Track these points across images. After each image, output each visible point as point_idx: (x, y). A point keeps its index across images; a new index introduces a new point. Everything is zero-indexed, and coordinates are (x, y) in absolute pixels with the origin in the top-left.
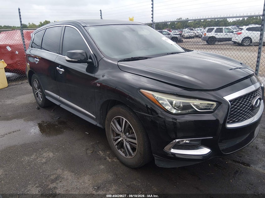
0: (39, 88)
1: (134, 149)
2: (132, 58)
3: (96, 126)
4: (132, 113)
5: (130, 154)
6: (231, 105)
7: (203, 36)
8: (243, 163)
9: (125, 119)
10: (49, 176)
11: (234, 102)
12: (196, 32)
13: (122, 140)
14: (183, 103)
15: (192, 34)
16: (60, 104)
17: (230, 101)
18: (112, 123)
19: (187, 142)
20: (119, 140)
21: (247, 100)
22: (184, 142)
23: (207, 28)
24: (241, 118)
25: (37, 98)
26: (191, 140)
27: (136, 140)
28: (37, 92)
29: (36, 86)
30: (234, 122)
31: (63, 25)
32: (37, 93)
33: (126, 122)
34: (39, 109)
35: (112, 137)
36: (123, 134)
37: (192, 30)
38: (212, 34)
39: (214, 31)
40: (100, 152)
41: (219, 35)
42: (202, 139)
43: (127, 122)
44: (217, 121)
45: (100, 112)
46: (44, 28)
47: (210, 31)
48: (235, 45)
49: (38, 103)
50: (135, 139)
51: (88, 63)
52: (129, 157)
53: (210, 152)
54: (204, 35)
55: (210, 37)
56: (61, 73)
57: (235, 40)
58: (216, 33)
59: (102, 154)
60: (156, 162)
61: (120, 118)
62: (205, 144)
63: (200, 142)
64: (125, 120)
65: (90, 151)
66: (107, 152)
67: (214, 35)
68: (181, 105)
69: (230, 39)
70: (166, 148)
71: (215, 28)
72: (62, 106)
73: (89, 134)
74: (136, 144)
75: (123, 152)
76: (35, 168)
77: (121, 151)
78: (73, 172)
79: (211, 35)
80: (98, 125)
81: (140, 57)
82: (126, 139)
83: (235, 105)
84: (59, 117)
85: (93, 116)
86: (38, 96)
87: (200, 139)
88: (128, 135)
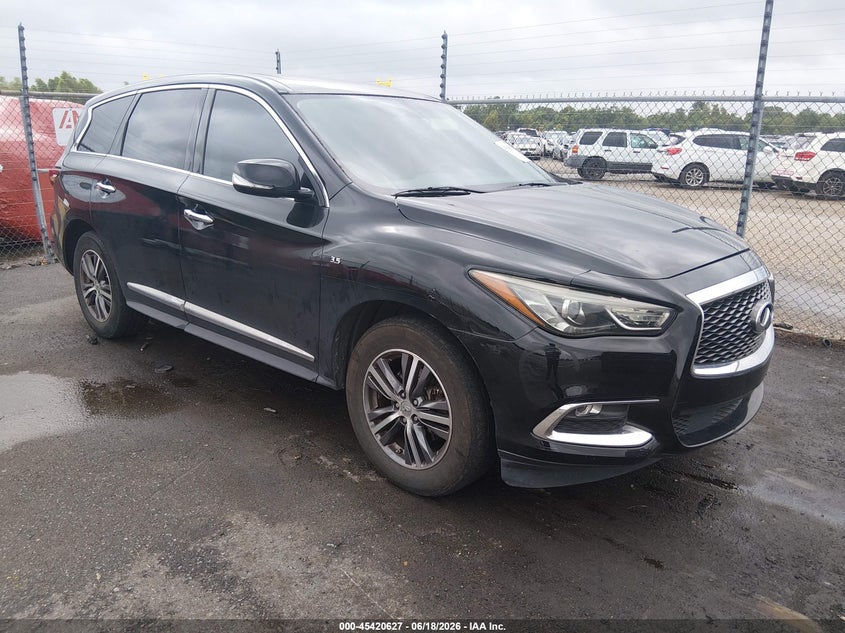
0: (101, 276)
1: (436, 443)
2: (430, 189)
3: (313, 385)
4: (442, 341)
5: (423, 458)
6: (706, 316)
7: (570, 153)
8: (719, 483)
9: (416, 359)
10: (180, 521)
11: (712, 310)
12: (544, 142)
13: (402, 417)
14: (585, 306)
15: (534, 146)
16: (185, 323)
17: (704, 306)
18: (371, 369)
19: (595, 411)
20: (392, 418)
21: (740, 306)
22: (588, 409)
23: (582, 131)
24: (726, 354)
25: (90, 308)
26: (604, 405)
27: (448, 416)
28: (91, 290)
29: (91, 270)
30: (709, 363)
31: (206, 86)
32: (92, 295)
33: (420, 365)
34: (95, 342)
35: (367, 410)
36: (407, 400)
37: (533, 134)
38: (596, 150)
39: (601, 140)
40: (321, 458)
41: (615, 155)
42: (632, 404)
43: (423, 365)
44: (672, 357)
45: (334, 341)
46: (134, 93)
47: (589, 140)
48: (660, 184)
49: (91, 324)
50: (445, 413)
51: (299, 197)
52: (417, 466)
53: (651, 439)
54: (574, 152)
55: (589, 159)
56: (199, 228)
57: (661, 172)
58: (607, 148)
59: (330, 463)
60: (505, 473)
61: (401, 353)
62: (639, 418)
63: (626, 413)
64: (419, 362)
65: (292, 456)
66: (345, 460)
67: (601, 154)
68: (582, 312)
69: (646, 168)
70: (539, 430)
71: (605, 132)
72: (192, 329)
73: (276, 413)
74: (446, 427)
75: (400, 454)
76: (132, 502)
77: (394, 450)
78: (252, 509)
79: (593, 154)
80: (321, 380)
81: (451, 189)
82: (414, 415)
83: (714, 318)
84: (170, 368)
85: (305, 353)
86: (92, 303)
87: (626, 405)
88: (423, 402)
